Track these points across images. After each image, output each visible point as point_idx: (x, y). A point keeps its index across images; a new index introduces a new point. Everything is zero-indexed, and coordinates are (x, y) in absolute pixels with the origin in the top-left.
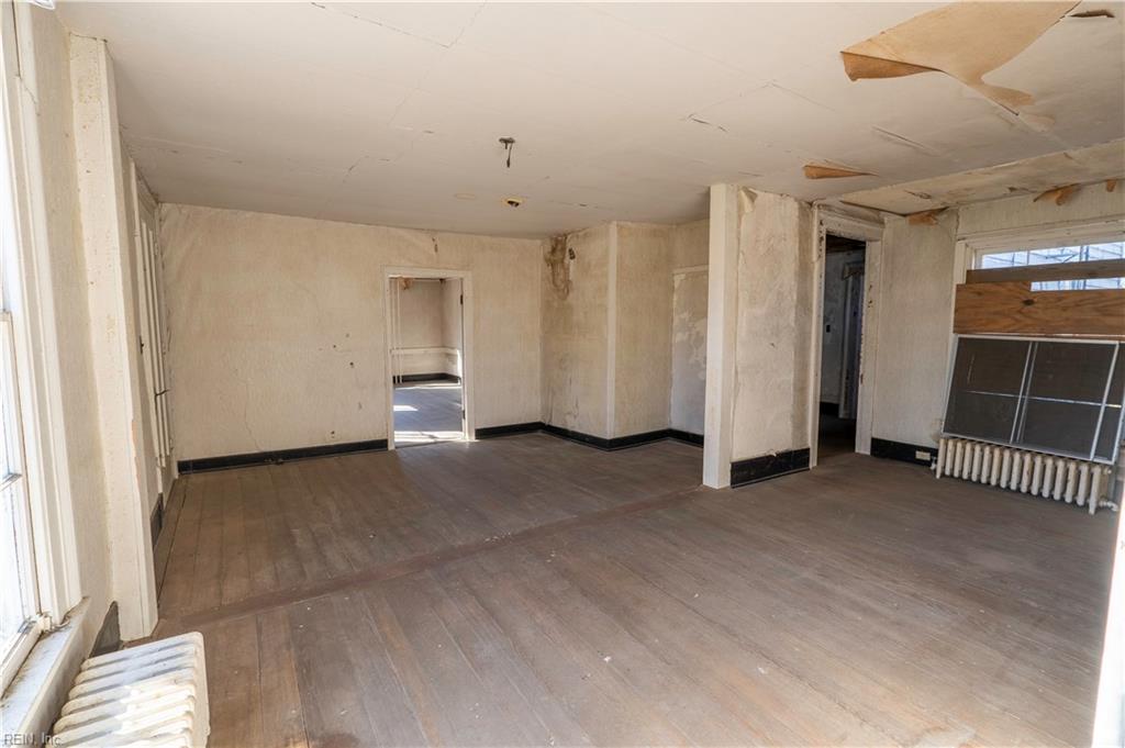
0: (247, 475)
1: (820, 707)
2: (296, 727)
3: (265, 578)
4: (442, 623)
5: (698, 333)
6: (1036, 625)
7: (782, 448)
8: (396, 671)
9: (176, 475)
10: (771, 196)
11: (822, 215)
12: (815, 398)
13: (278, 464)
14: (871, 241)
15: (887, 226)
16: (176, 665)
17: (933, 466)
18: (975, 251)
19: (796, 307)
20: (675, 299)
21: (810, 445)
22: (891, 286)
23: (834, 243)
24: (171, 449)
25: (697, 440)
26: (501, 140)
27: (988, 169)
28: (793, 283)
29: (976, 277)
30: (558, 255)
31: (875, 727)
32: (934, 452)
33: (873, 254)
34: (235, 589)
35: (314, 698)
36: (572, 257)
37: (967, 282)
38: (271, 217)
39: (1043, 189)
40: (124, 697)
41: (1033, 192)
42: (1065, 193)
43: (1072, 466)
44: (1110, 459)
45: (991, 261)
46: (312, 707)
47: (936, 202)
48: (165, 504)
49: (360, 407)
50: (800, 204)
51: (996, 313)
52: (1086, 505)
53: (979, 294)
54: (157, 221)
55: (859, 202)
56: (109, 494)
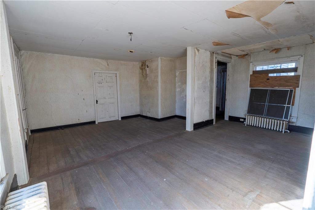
0: (53, 133)
1: (222, 188)
2: (77, 207)
3: (62, 163)
4: (117, 173)
5: (183, 88)
6: (272, 163)
7: (206, 120)
8: (105, 188)
9: (30, 134)
10: (203, 50)
11: (216, 56)
12: (215, 105)
13: (62, 129)
14: (228, 63)
15: (233, 59)
16: (39, 192)
17: (245, 123)
18: (255, 66)
19: (210, 81)
20: (177, 79)
21: (213, 118)
22: (233, 75)
23: (219, 63)
24: (28, 126)
25: (184, 118)
26: (128, 33)
27: (259, 44)
28: (209, 74)
29: (255, 72)
30: (144, 67)
31: (236, 192)
32: (245, 119)
33: (229, 66)
34: (53, 167)
35: (81, 198)
36: (148, 67)
37: (253, 74)
38: (57, 55)
39: (272, 49)
40: (24, 203)
41: (270, 50)
42: (277, 50)
43: (279, 121)
44: (288, 119)
45: (259, 68)
46: (81, 200)
47: (245, 52)
48: (27, 143)
49: (87, 112)
50: (210, 53)
51: (260, 82)
52: (282, 131)
53: (256, 77)
54: (20, 56)
55: (226, 52)
56: (12, 141)
